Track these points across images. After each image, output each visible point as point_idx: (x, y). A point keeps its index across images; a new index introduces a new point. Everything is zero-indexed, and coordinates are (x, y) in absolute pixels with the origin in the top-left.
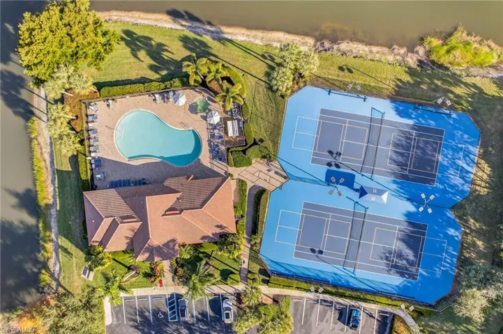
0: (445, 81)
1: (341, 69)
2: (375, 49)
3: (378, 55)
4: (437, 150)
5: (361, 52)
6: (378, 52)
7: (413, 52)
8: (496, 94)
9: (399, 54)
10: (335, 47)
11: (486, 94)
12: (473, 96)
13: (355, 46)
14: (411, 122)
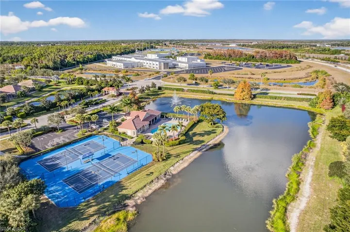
0: (104, 207)
1: (152, 173)
2: (150, 192)
3: (146, 190)
4: (76, 188)
5: (153, 185)
6: (147, 191)
7: (134, 206)
8: (69, 225)
9: (139, 199)
10: (165, 179)
11: (75, 220)
12: (83, 214)
13: (159, 185)
14: (101, 184)
